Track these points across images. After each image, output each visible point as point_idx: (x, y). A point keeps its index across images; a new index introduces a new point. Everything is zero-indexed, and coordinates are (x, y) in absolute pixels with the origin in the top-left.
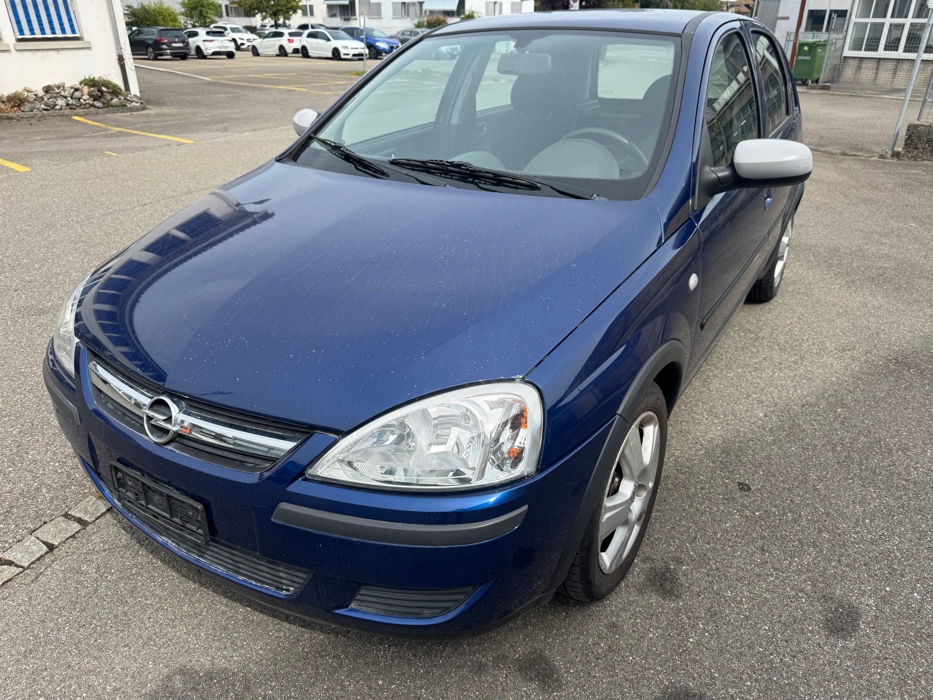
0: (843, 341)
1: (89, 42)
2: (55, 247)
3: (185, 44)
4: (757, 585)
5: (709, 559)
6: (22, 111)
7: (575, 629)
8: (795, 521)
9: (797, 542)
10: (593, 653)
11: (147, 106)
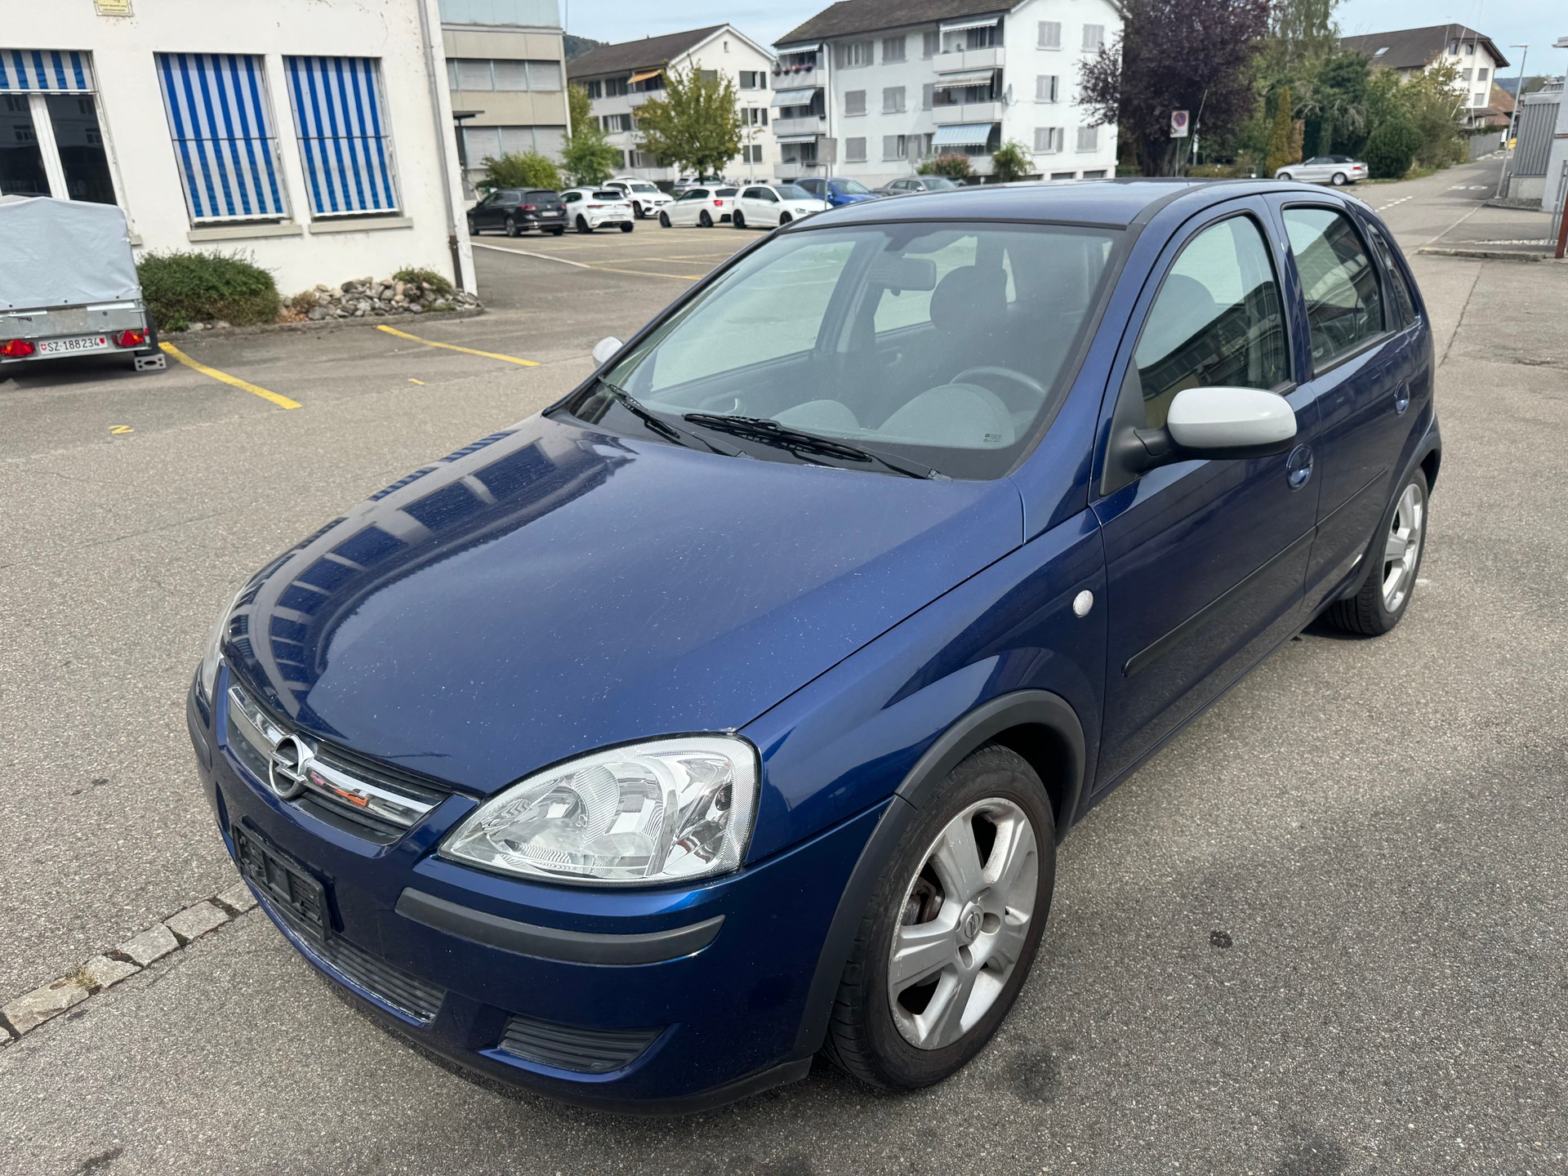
0: (1492, 708)
1: (410, 219)
2: (298, 521)
3: (561, 212)
4: (1184, 1096)
5: (1120, 1048)
6: (311, 319)
7: (868, 1133)
8: (1288, 1001)
9: (1278, 1036)
10: (883, 1169)
11: (487, 309)
